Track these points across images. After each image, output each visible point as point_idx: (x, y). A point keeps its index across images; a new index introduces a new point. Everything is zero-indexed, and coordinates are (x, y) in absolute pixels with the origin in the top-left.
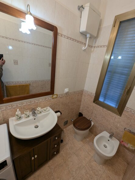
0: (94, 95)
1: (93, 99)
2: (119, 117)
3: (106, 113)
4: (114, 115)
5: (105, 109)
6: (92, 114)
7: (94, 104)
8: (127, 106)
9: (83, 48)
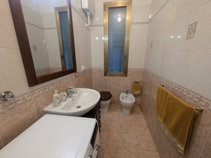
0: (104, 69)
1: (103, 74)
2: (126, 78)
3: (117, 80)
4: (123, 78)
5: (115, 77)
6: (106, 87)
7: (106, 77)
8: (128, 67)
9: (86, 25)
